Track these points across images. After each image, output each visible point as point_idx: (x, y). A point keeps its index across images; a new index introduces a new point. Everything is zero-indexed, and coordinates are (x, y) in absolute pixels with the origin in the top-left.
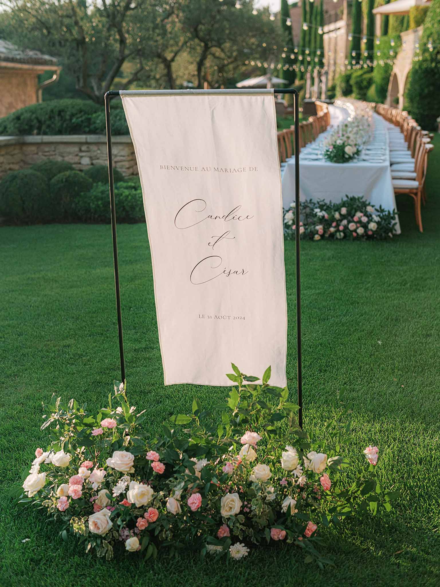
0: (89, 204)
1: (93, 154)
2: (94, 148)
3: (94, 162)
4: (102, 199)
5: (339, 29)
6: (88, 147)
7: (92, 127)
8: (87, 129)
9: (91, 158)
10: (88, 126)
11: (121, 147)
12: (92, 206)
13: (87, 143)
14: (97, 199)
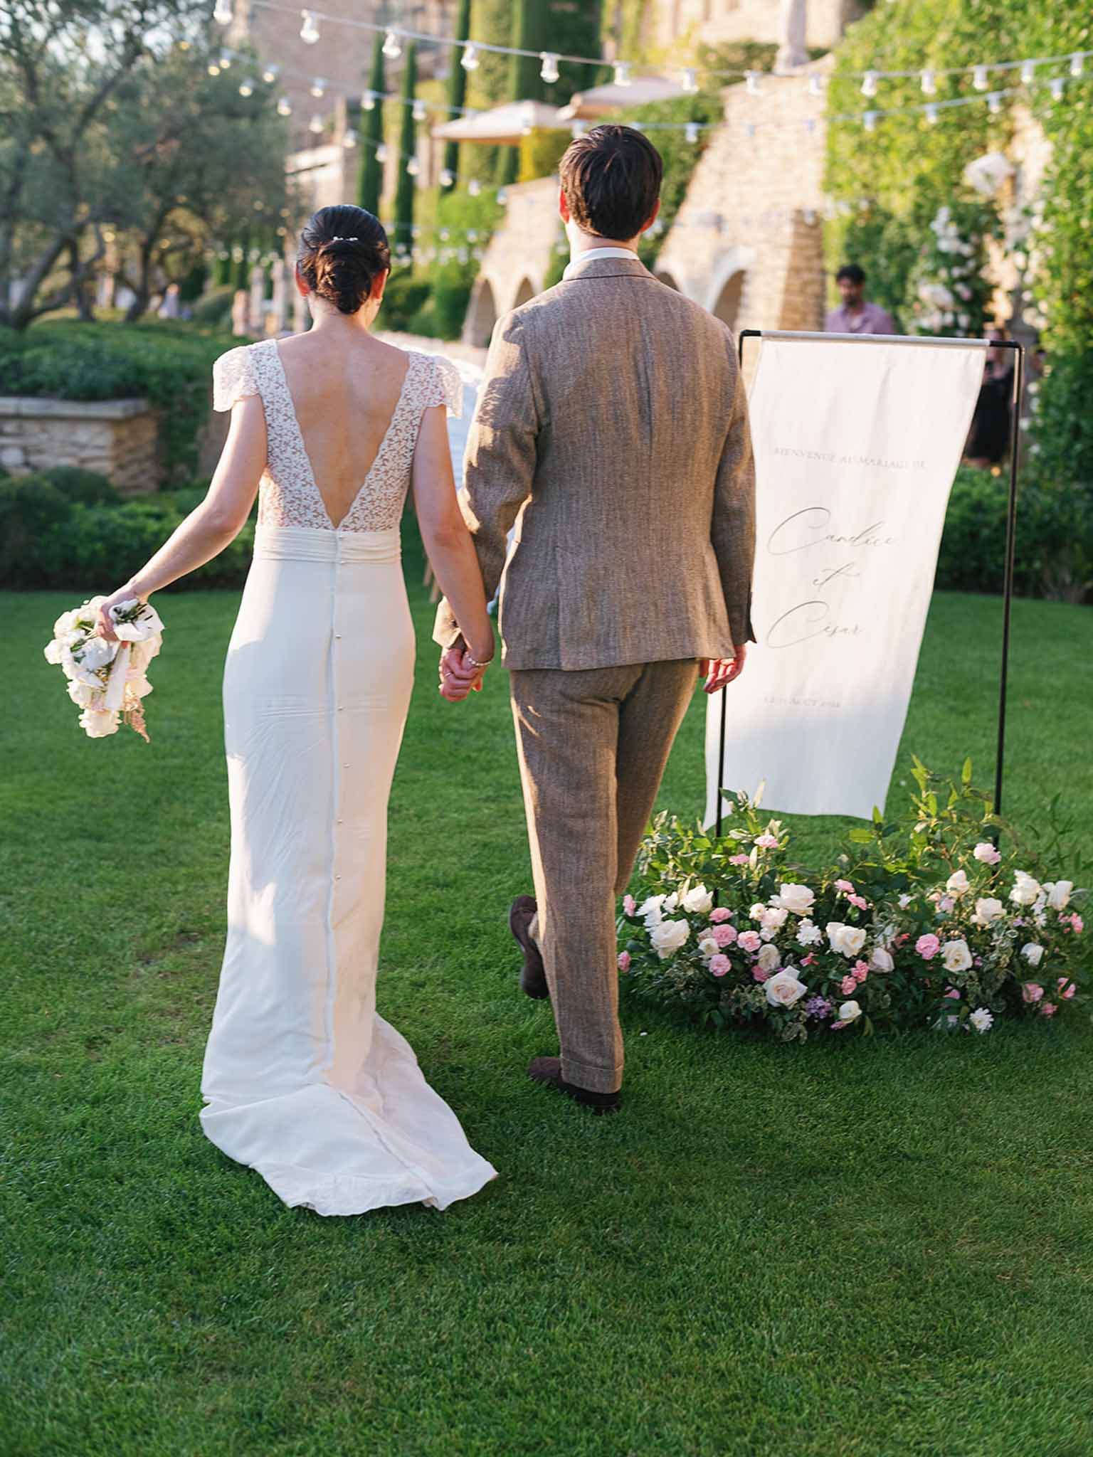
0: (74, 548)
1: (30, 441)
2: (32, 427)
3: (34, 459)
4: (102, 538)
5: (323, 166)
6: (20, 427)
7: (27, 380)
8: (14, 386)
9: (25, 450)
10: (16, 379)
11: (96, 428)
12: (83, 552)
13: (18, 417)
14: (91, 538)
